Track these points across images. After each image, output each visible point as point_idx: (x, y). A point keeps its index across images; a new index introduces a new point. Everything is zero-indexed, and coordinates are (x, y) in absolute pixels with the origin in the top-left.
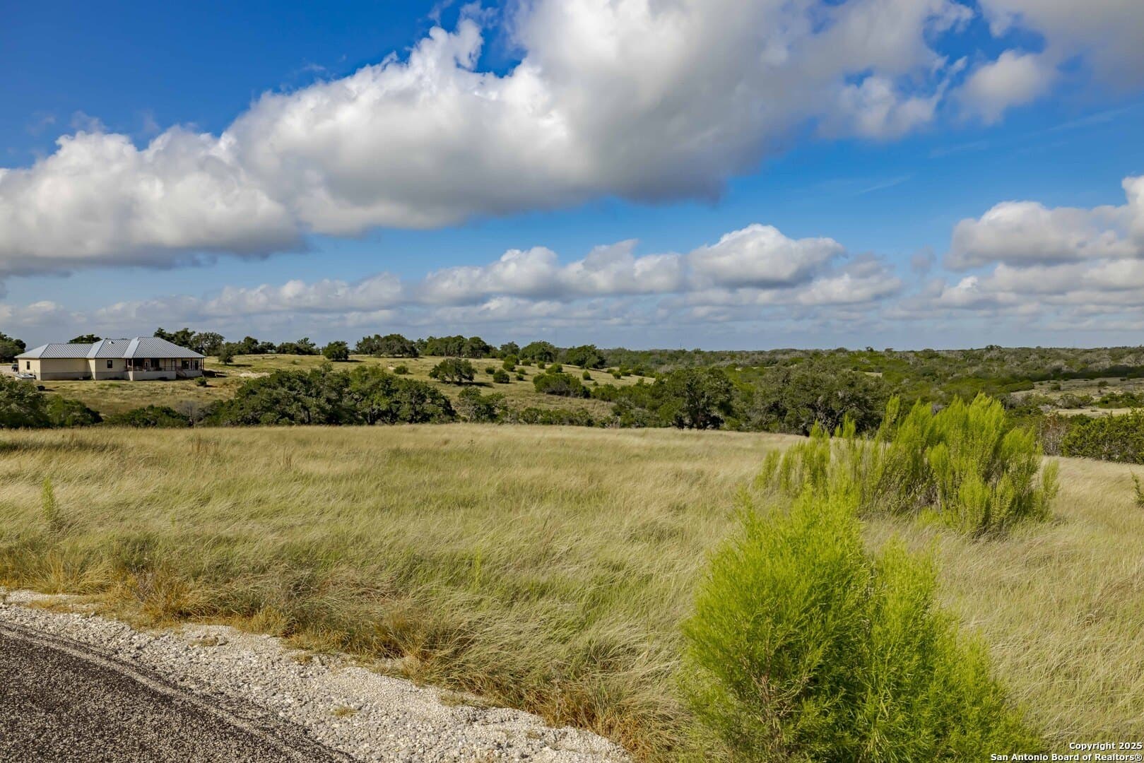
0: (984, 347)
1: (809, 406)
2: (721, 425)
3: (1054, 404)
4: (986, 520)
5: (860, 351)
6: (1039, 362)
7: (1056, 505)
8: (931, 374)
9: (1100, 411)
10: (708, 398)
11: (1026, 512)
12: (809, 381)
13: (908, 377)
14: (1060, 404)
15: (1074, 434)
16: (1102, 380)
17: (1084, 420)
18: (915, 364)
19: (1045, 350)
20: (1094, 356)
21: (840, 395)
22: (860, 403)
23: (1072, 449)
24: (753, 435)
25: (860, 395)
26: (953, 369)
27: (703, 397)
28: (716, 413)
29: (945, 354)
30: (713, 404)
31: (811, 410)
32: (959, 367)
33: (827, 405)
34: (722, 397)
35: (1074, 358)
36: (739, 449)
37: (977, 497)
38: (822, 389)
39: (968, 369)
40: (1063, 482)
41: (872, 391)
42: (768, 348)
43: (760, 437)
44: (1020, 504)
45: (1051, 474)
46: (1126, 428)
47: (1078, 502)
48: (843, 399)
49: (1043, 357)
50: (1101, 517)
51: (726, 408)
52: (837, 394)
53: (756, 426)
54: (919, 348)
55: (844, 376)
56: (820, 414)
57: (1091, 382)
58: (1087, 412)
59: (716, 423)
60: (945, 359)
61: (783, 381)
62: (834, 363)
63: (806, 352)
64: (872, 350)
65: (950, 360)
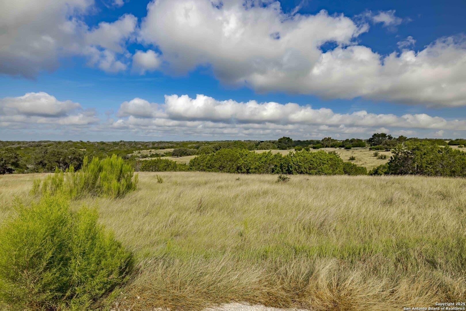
0: (119, 141)
1: (56, 162)
2: (13, 172)
3: (139, 157)
4: (118, 193)
5: (77, 142)
6: (135, 145)
7: (138, 185)
8: (103, 149)
9: (150, 159)
10: (5, 161)
11: (130, 189)
12: (56, 153)
13: (95, 150)
14: (140, 157)
15: (143, 165)
16: (150, 150)
17: (146, 161)
18: (98, 146)
19: (136, 142)
20: (148, 144)
21: (70, 157)
22: (78, 160)
23: (144, 169)
24: (30, 175)
25: (78, 157)
26: (110, 148)
27: (3, 160)
28: (10, 167)
29: (107, 143)
30: (8, 163)
31: (57, 163)
32: (112, 147)
33: (64, 161)
34: (13, 160)
35: (144, 144)
36: (22, 181)
37: (116, 186)
38: (62, 155)
39: (115, 148)
40: (140, 179)
41: (82, 155)
42: (37, 140)
43: (33, 175)
44: (129, 186)
45: (137, 177)
46: (156, 163)
47: (144, 184)
48: (71, 159)
49: (136, 144)
50: (150, 187)
51: (16, 165)
52: (68, 157)
53: (32, 171)
54: (99, 141)
55: (71, 150)
56: (61, 164)
57: (148, 151)
58: (147, 159)
59: (10, 171)
60: (107, 144)
61: (44, 153)
62: (66, 146)
63: (55, 142)
64: (82, 141)
65: (109, 145)
